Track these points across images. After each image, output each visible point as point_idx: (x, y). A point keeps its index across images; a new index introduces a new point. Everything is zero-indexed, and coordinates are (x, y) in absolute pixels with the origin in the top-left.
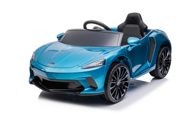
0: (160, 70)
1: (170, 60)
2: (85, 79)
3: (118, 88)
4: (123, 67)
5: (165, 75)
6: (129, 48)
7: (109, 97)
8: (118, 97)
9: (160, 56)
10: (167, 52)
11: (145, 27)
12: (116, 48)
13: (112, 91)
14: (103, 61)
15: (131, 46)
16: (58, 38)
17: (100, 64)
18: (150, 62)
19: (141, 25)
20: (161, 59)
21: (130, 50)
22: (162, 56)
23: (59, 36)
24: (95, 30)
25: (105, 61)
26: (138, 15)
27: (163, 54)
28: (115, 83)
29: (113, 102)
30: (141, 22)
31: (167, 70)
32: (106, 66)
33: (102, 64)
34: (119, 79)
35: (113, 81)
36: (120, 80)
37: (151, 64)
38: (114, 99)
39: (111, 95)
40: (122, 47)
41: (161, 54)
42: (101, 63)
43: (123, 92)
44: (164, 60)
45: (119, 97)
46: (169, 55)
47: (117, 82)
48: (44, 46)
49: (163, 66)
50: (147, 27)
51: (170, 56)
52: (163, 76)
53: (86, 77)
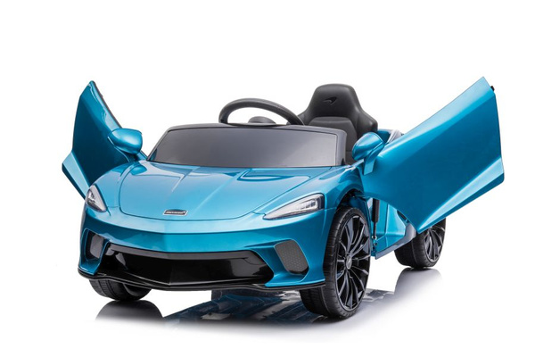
0: (426, 246)
2: (274, 247)
4: (357, 217)
5: (437, 256)
7: (335, 300)
8: (351, 301)
11: (371, 123)
12: (335, 170)
13: (340, 283)
17: (310, 208)
19: (359, 119)
25: (323, 198)
26: (347, 89)
28: (342, 261)
29: (342, 313)
30: (357, 109)
31: (440, 244)
32: (328, 212)
33: (315, 207)
34: (349, 253)
36: (351, 255)
38: (344, 307)
39: (339, 294)
40: (348, 168)
42: (313, 204)
43: (359, 288)
45: (354, 302)
47: (346, 261)
50: (375, 125)
52: (432, 260)
53: (276, 242)
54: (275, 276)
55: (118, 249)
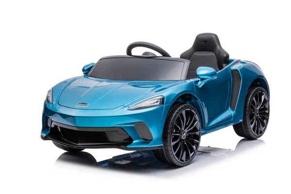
0: (252, 126)
1: (268, 108)
2: (134, 125)
3: (184, 142)
4: (189, 109)
5: (262, 133)
6: (199, 83)
7: (172, 156)
8: (184, 158)
9: (250, 103)
10: (261, 95)
11: (225, 55)
13: (175, 147)
14: (160, 99)
15: (202, 79)
16: (83, 70)
17: (156, 104)
18: (233, 109)
19: (219, 53)
20: (252, 108)
21: (200, 87)
22: (253, 102)
23: (85, 68)
24: (146, 57)
25: (163, 99)
26: (214, 36)
27: (254, 99)
28: (178, 134)
29: (177, 164)
30: (218, 47)
31: (265, 125)
32: (166, 107)
33: (158, 103)
34: (184, 129)
35: (176, 133)
36: (186, 131)
37: (236, 112)
38: (179, 161)
39: (174, 154)
40: (188, 81)
41: (251, 100)
42: (157, 102)
43: (192, 150)
44: (258, 109)
45: (186, 158)
46: (265, 99)
47: (181, 134)
48: (65, 82)
49: (257, 119)
50: (228, 56)
51: (266, 101)
52: (256, 135)
53: (135, 123)
54: (134, 142)
55: (57, 124)
